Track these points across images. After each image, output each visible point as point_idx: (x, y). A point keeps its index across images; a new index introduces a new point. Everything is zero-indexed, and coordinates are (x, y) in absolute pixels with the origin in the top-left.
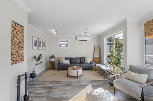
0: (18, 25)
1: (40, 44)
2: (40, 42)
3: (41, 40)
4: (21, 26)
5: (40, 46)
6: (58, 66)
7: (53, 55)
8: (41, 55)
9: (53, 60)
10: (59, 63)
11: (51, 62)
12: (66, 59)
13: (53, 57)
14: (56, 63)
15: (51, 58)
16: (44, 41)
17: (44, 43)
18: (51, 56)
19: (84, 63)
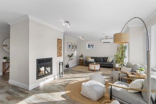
0: (59, 39)
1: (73, 47)
2: (73, 45)
3: (74, 44)
4: (61, 40)
5: (73, 48)
6: (85, 63)
7: (82, 55)
8: (73, 54)
9: (81, 58)
10: (86, 61)
11: (80, 60)
12: (92, 58)
13: (82, 56)
14: (84, 61)
15: (80, 57)
16: (76, 45)
17: (76, 46)
18: (80, 55)
19: (106, 62)
